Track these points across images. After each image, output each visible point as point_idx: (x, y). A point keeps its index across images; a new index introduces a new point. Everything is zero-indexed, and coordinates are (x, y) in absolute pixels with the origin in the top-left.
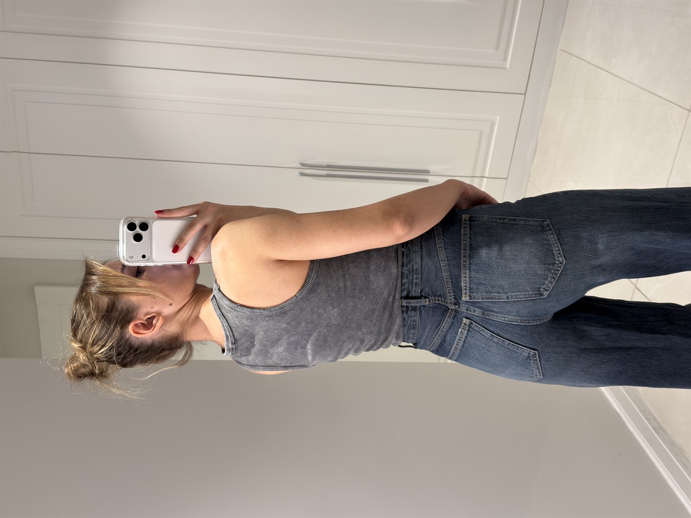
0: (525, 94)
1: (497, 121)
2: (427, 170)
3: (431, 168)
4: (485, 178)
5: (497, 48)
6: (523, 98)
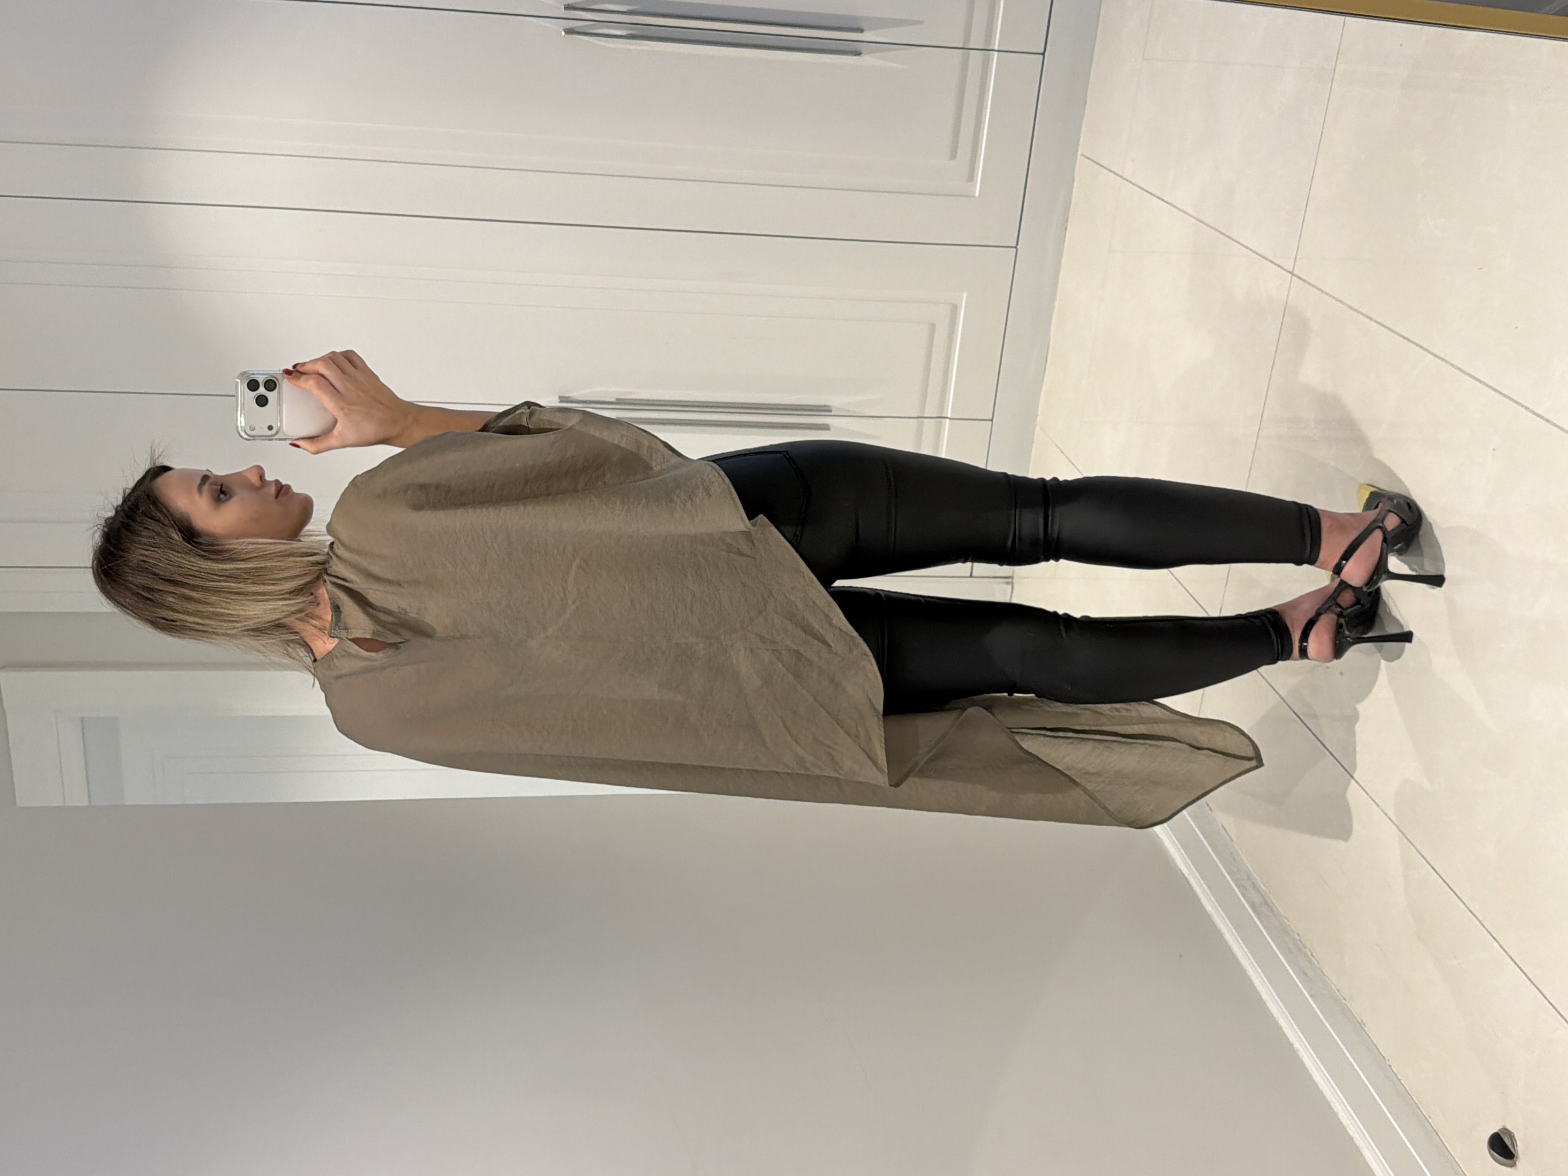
0: (1016, 247)
1: (964, 304)
2: (825, 406)
3: (833, 401)
4: (948, 420)
5: (953, 156)
6: (1014, 254)
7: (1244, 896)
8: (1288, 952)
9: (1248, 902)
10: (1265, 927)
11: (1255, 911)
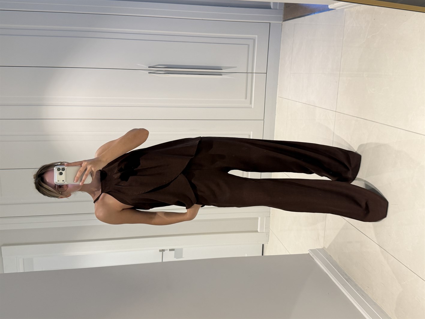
0: (264, 120)
1: (252, 134)
5: (246, 98)
7: (343, 277)
8: (357, 290)
9: (345, 279)
10: (350, 284)
11: (347, 281)
